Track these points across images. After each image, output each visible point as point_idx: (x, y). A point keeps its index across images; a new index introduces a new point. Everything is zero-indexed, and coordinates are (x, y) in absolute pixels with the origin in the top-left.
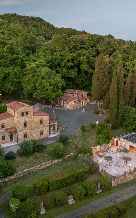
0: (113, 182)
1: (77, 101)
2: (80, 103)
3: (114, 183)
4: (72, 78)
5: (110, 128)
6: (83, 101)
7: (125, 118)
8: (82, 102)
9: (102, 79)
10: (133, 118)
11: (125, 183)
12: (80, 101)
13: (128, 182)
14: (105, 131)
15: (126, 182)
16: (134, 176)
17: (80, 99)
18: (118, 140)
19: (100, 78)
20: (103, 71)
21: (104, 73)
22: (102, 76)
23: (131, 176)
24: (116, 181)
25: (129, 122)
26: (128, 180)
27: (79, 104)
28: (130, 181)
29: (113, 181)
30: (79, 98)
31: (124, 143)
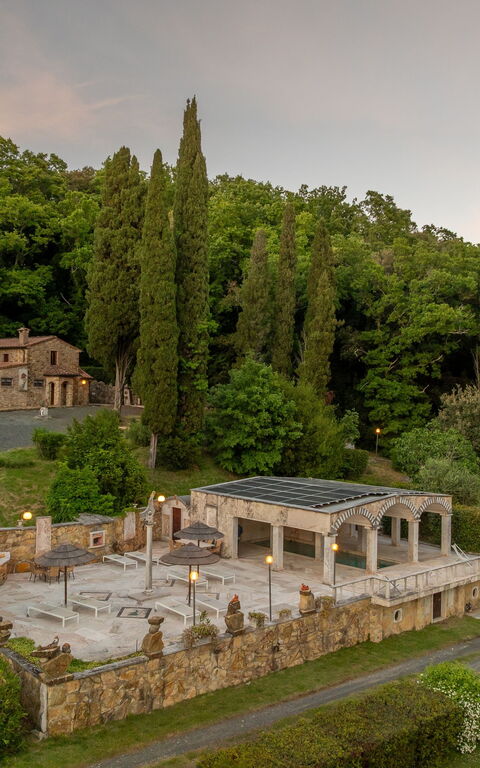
0: (46, 694)
1: (21, 382)
2: (36, 391)
3: (55, 707)
4: (20, 303)
5: (152, 461)
6: (53, 385)
7: (229, 411)
8: (48, 388)
9: (126, 251)
10: (268, 410)
11: (160, 711)
12: (39, 384)
13: (184, 703)
14: (102, 451)
15: (168, 702)
16: (232, 667)
17: (39, 375)
18: (181, 505)
19: (117, 244)
20: (132, 214)
21: (135, 225)
22: (125, 235)
23: (208, 661)
24: (71, 688)
25: (247, 429)
26: (182, 690)
27: (29, 393)
28: (199, 696)
29: (44, 688)
30: (29, 366)
31: (211, 513)
